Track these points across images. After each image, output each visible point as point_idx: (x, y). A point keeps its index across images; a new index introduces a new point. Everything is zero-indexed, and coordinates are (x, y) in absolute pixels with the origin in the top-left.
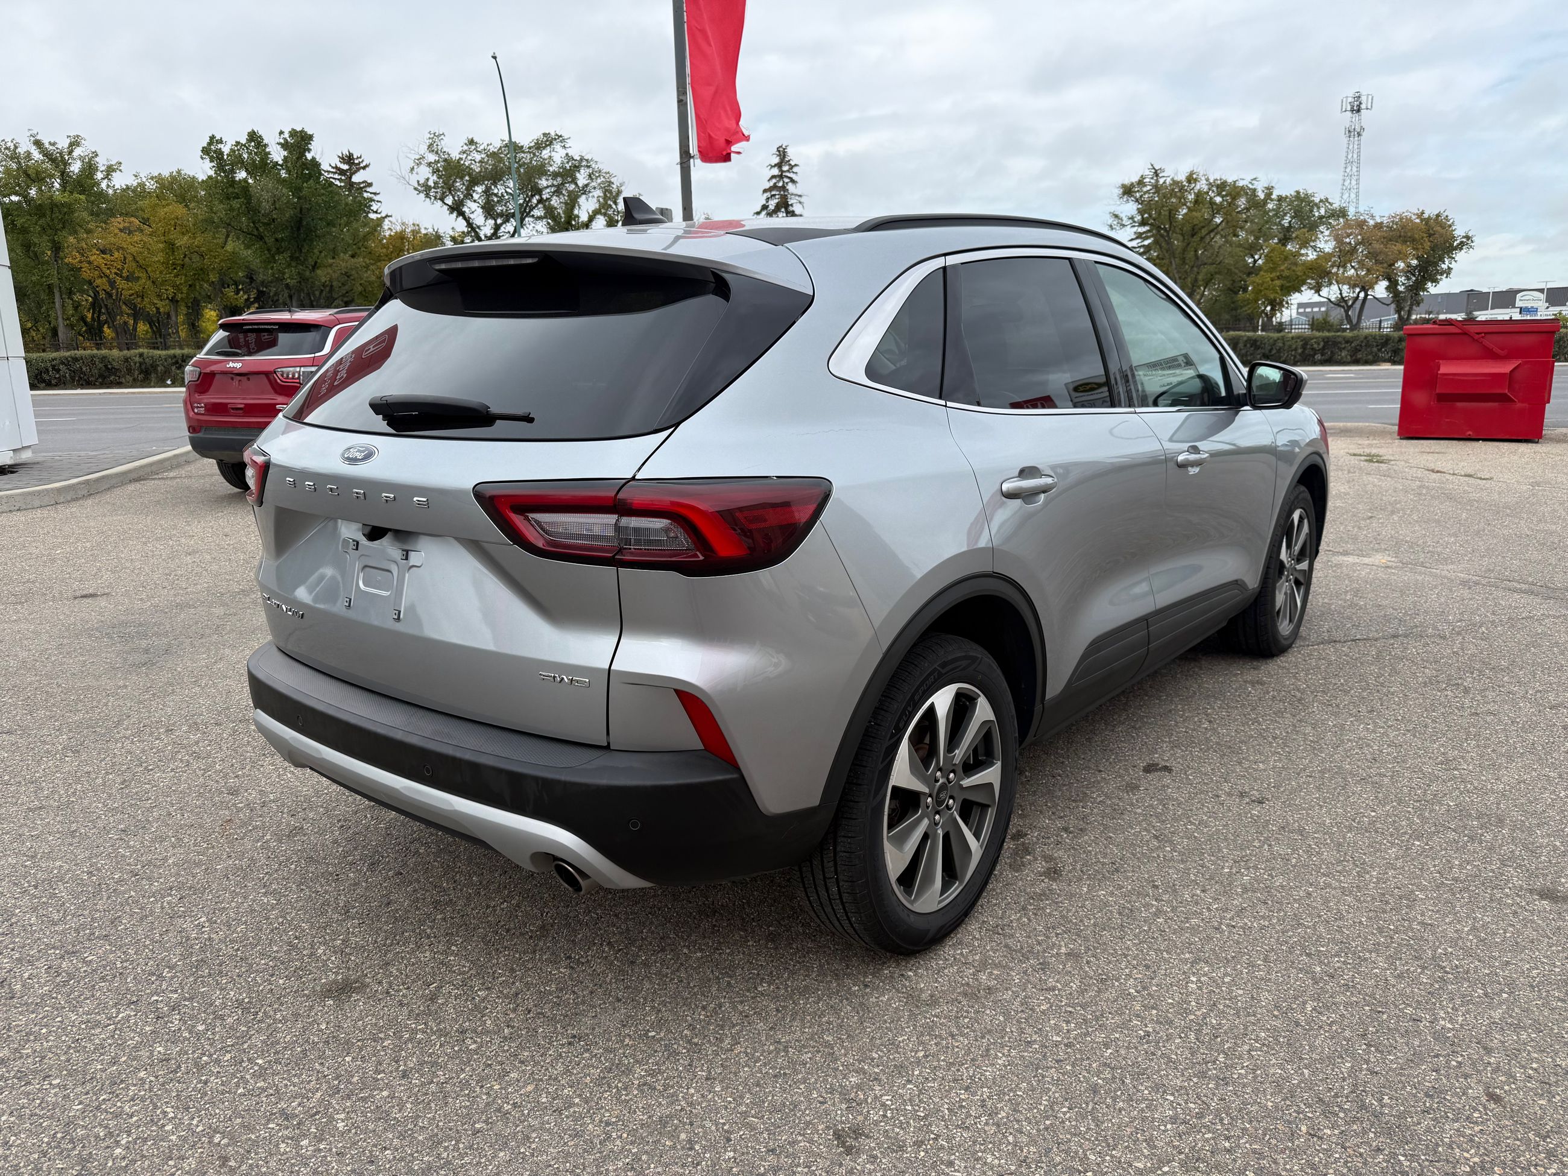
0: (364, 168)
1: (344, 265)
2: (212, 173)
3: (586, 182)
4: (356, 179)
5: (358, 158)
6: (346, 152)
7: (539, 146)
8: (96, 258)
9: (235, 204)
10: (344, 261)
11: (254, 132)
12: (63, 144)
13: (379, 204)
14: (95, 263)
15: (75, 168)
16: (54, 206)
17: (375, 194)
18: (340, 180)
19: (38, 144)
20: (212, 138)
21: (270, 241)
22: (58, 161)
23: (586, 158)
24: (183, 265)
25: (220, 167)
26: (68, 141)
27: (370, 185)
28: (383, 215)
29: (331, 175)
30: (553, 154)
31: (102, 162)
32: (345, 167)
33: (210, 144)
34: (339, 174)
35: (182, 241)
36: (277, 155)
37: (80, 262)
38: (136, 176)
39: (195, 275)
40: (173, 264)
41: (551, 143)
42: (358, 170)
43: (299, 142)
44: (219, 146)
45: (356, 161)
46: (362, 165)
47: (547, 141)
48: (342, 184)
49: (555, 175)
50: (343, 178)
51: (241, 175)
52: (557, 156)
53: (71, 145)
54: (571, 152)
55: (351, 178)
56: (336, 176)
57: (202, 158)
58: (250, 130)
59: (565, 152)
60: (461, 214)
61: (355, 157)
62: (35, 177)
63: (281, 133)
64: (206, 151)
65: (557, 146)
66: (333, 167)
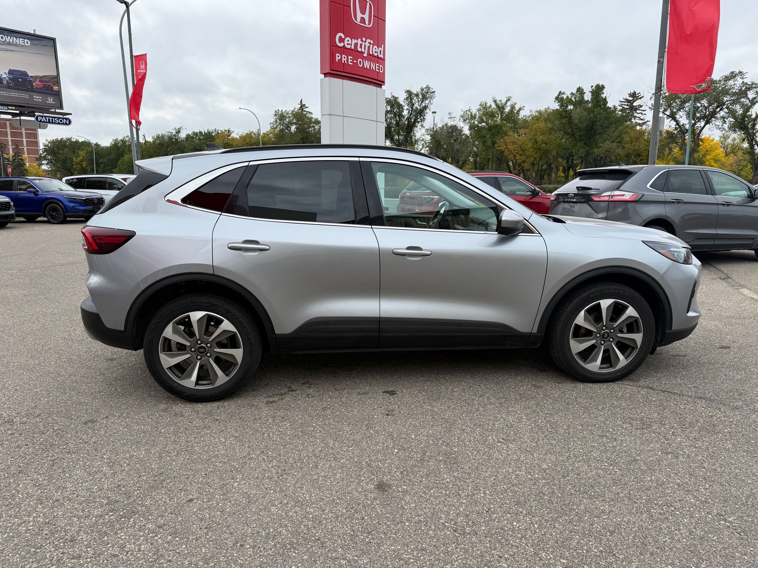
0: (640, 98)
1: (607, 146)
2: (558, 107)
3: (754, 96)
4: (635, 104)
5: (638, 94)
6: (632, 92)
7: (727, 79)
8: (511, 147)
9: (564, 121)
10: (608, 145)
11: (580, 88)
12: (504, 101)
13: (645, 115)
14: (510, 149)
15: (507, 109)
16: (496, 126)
17: (644, 111)
18: (627, 105)
19: (495, 101)
20: (560, 92)
21: (577, 137)
22: (501, 108)
23: (755, 83)
24: (540, 149)
25: (561, 106)
26: (506, 99)
27: (641, 106)
28: (646, 121)
29: (623, 103)
30: (736, 82)
31: (517, 107)
32: (631, 99)
33: (559, 95)
34: (627, 102)
35: (540, 138)
36: (588, 97)
37: (505, 149)
38: (531, 111)
39: (543, 153)
40: (536, 148)
41: (735, 76)
42: (637, 99)
43: (598, 90)
44: (563, 95)
45: (637, 96)
46: (640, 97)
47: (733, 76)
48: (628, 107)
49: (734, 94)
50: (629, 104)
51: (571, 107)
52: (737, 84)
53: (507, 100)
54: (745, 81)
55: (633, 104)
56: (626, 104)
57: (555, 102)
58: (578, 87)
59: (742, 80)
60: (674, 119)
61: (637, 93)
62: (492, 115)
63: (592, 86)
64: (557, 98)
65: (738, 78)
66: (625, 99)
